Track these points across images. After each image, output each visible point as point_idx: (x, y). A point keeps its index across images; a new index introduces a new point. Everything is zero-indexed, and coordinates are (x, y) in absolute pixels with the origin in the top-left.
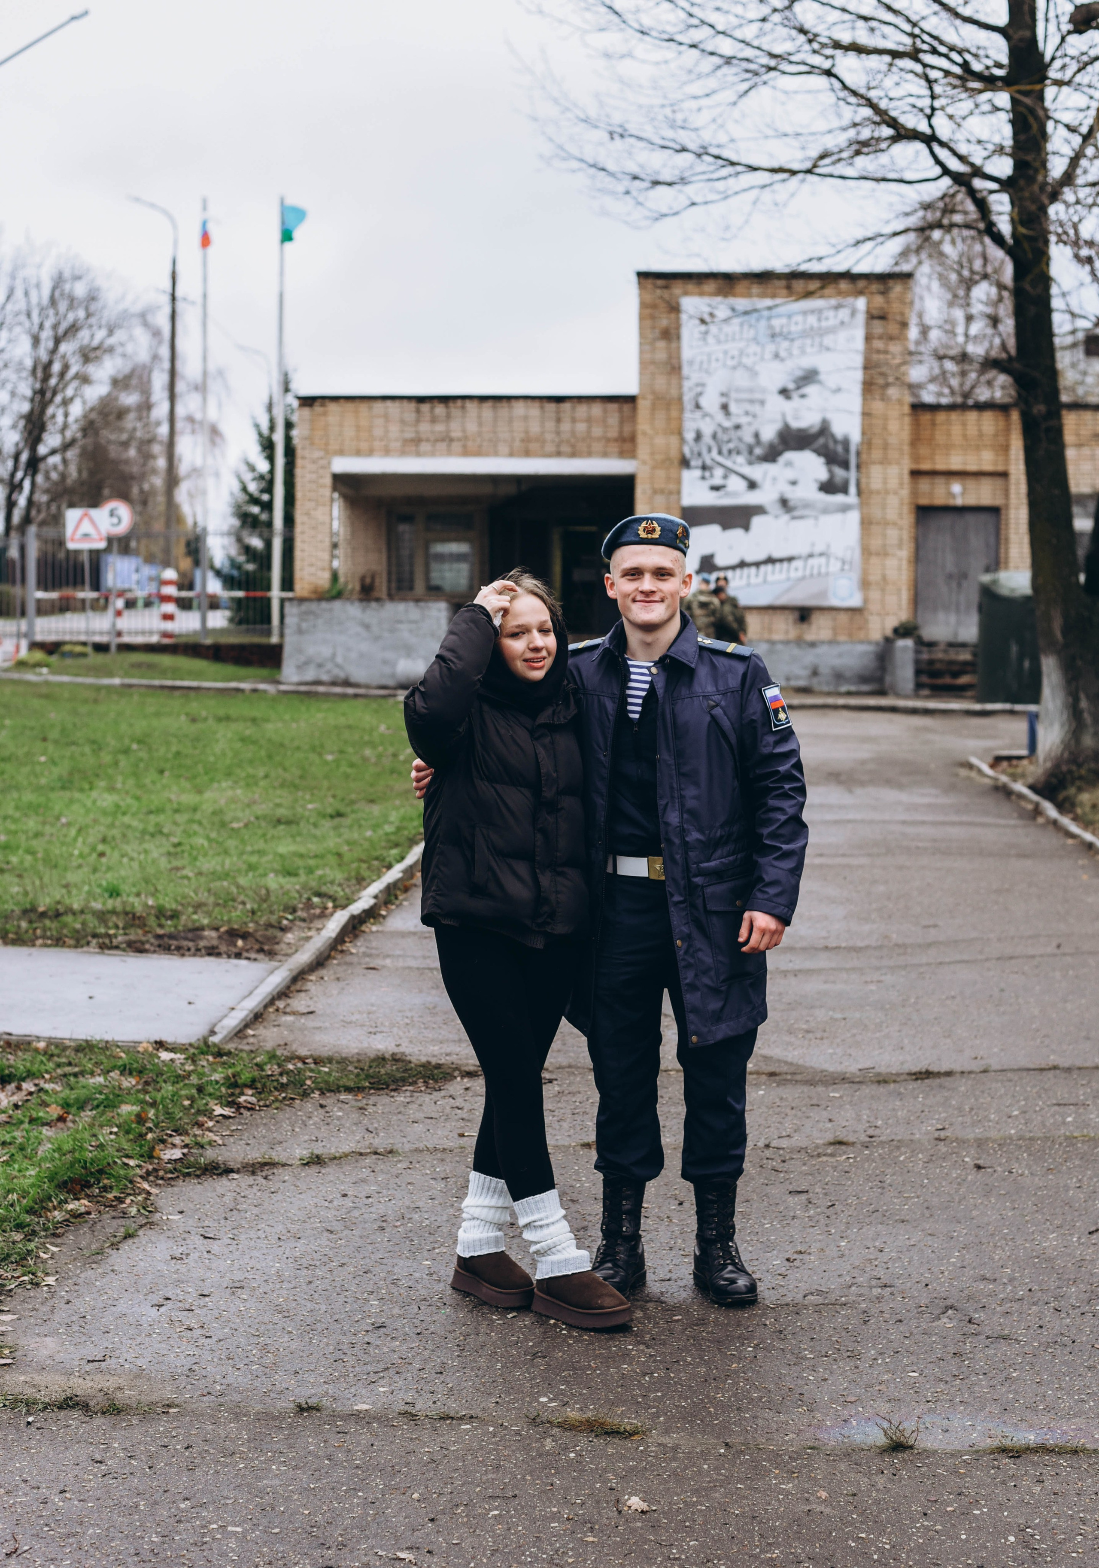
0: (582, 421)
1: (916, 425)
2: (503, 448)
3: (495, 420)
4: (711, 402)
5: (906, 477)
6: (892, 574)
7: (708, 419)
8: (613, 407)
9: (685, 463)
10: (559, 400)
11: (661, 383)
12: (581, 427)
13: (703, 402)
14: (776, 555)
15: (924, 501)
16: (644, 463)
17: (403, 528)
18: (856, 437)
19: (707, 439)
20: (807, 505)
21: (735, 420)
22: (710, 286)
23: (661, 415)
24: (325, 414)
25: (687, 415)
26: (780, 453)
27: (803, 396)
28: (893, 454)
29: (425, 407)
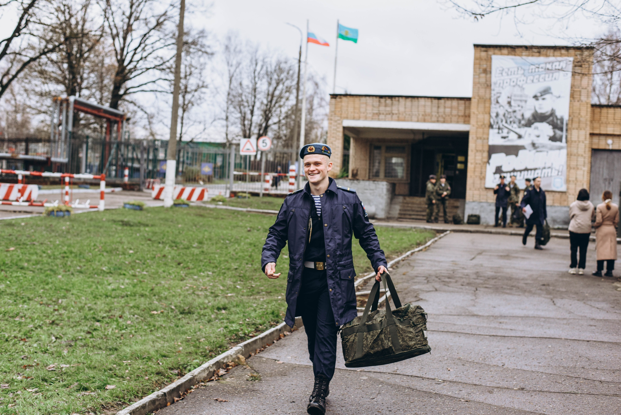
0: (448, 108)
1: (593, 113)
2: (415, 118)
3: (412, 106)
4: (503, 100)
5: (588, 136)
6: (580, 177)
7: (502, 108)
8: (462, 102)
9: (491, 126)
10: (439, 98)
11: (482, 92)
12: (448, 110)
13: (500, 100)
14: (529, 167)
15: (595, 147)
16: (473, 126)
17: (376, 152)
18: (566, 118)
19: (501, 116)
20: (543, 146)
21: (513, 109)
22: (505, 51)
23: (481, 106)
24: (341, 102)
25: (493, 106)
26: (533, 123)
27: (544, 99)
28: (583, 125)
29: (383, 100)
